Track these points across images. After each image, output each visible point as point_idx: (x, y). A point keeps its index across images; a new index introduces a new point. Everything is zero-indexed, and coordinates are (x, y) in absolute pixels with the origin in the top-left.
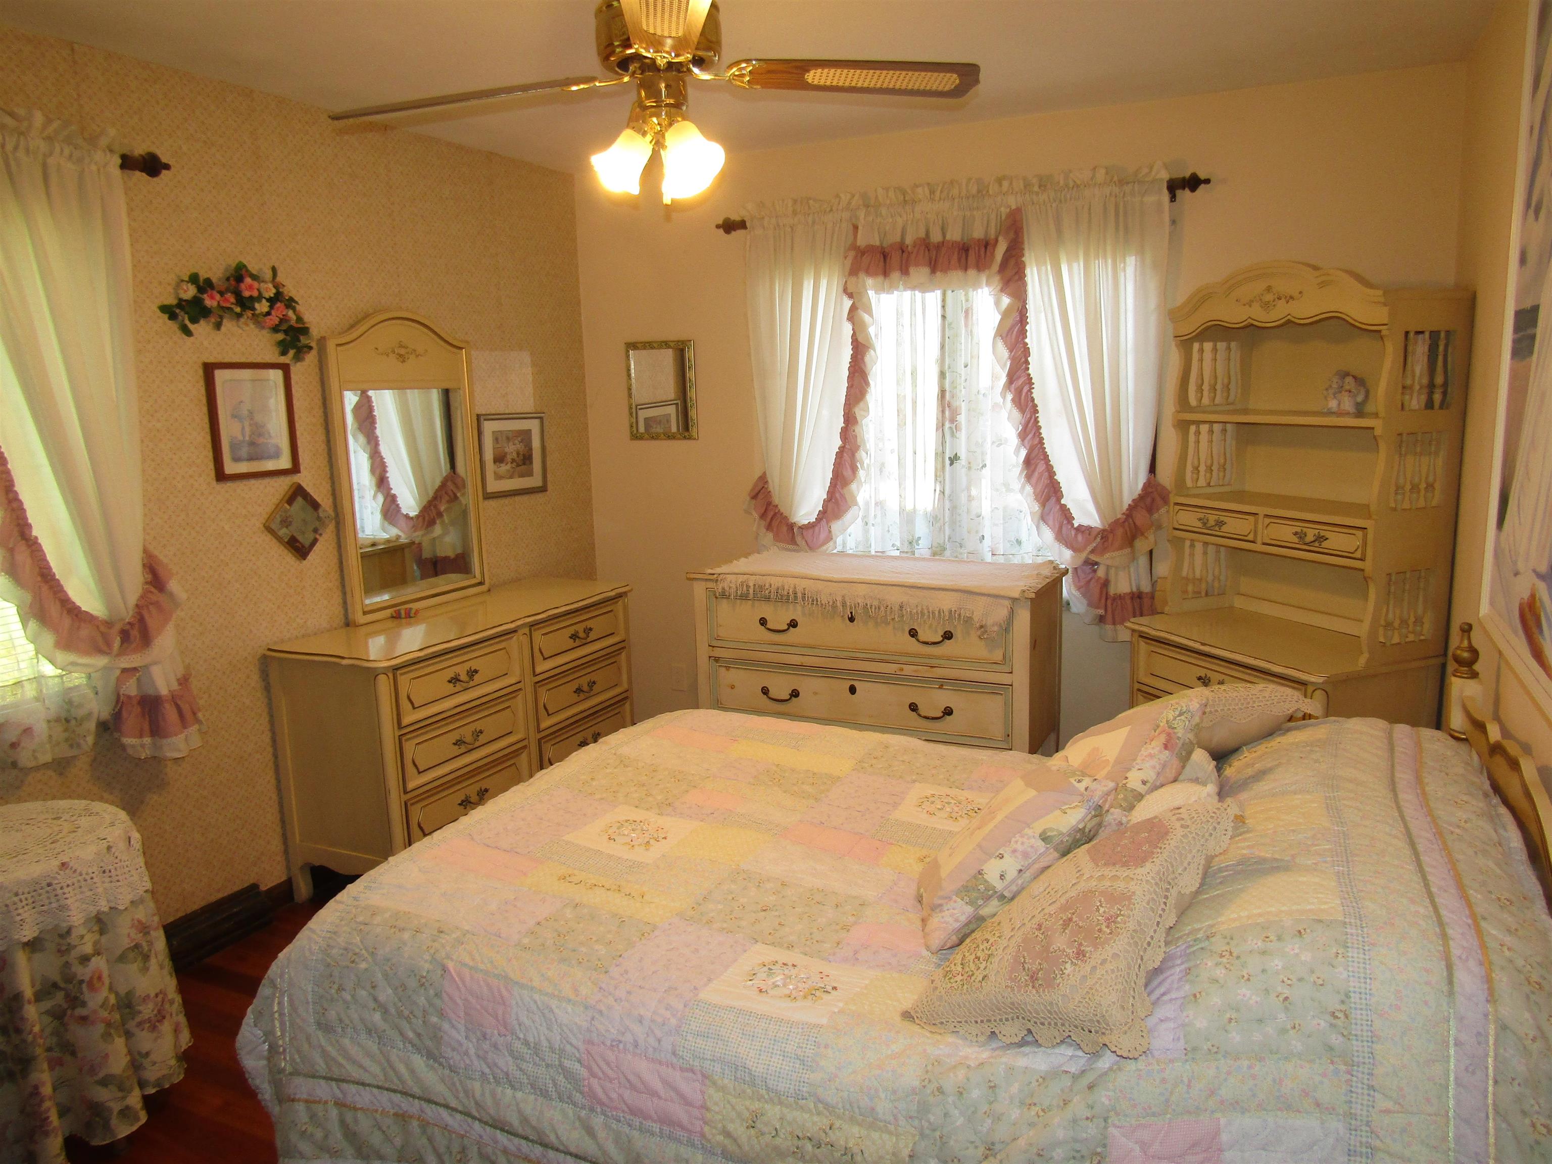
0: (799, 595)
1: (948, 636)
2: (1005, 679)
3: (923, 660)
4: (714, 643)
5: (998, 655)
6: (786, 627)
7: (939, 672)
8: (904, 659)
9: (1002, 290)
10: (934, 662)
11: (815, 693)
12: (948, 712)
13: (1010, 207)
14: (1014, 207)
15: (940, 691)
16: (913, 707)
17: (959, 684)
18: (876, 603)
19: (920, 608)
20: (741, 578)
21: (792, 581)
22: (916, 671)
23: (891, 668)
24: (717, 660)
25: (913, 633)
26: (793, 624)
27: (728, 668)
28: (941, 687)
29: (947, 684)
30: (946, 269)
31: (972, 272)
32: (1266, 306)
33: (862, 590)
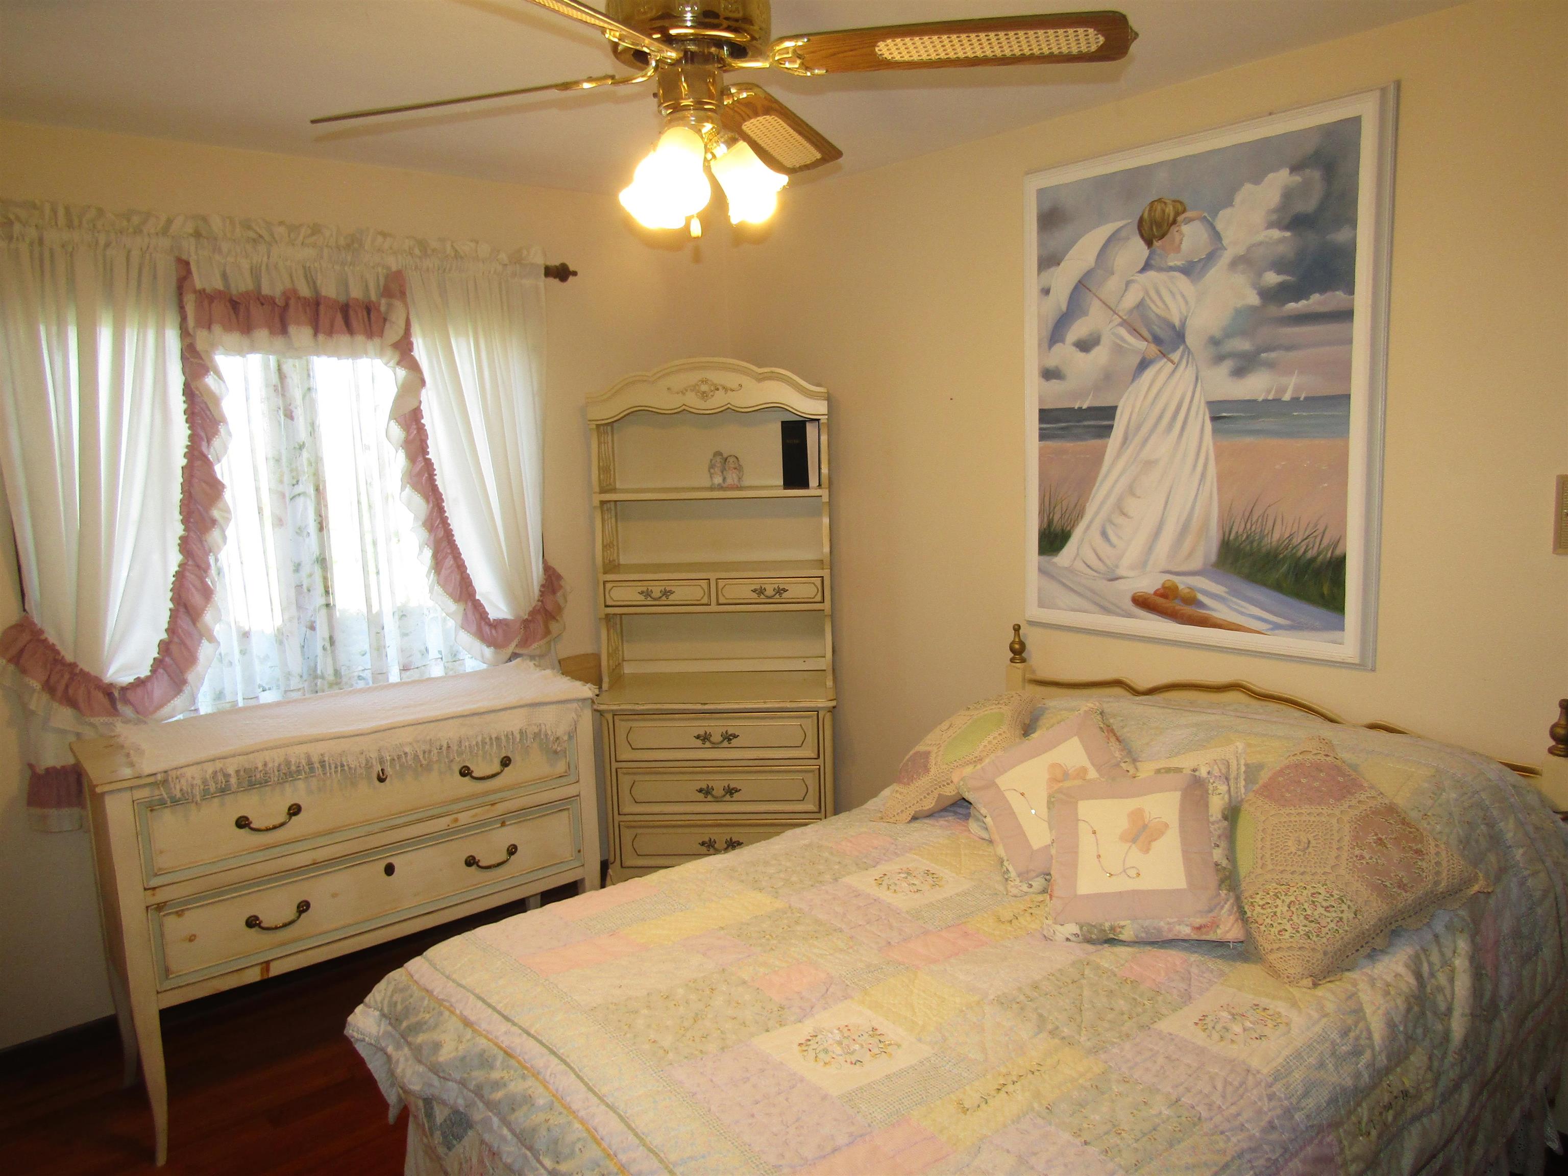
0: (317, 765)
1: (506, 762)
2: (571, 791)
3: (480, 800)
4: (154, 882)
5: (561, 767)
6: (282, 818)
7: (501, 808)
8: (455, 807)
9: (398, 363)
10: (492, 798)
11: (334, 895)
12: (512, 850)
13: (389, 268)
14: (394, 269)
15: (504, 829)
16: (471, 862)
17: (522, 814)
18: (426, 747)
19: (480, 739)
20: (210, 769)
21: (300, 750)
22: (474, 816)
23: (442, 823)
24: (160, 907)
25: (465, 772)
26: (295, 810)
27: (179, 914)
28: (503, 824)
29: (510, 818)
30: (330, 333)
31: (360, 339)
32: (704, 396)
33: (405, 736)
